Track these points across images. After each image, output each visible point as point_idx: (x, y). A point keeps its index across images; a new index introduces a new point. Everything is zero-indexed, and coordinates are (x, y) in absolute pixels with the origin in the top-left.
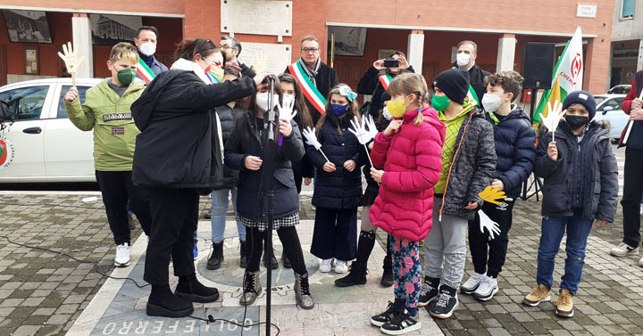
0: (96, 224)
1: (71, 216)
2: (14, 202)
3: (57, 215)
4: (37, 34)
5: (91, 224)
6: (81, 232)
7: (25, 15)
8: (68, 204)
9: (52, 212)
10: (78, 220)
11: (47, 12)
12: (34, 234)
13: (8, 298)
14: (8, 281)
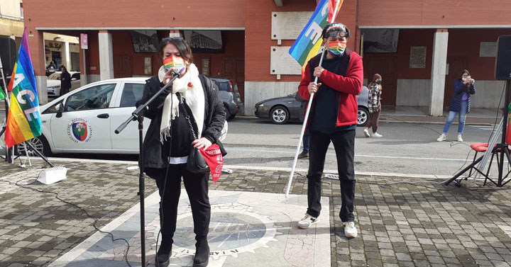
0: (123, 187)
1: (111, 180)
2: (83, 167)
3: (102, 179)
4: (152, 46)
5: (119, 187)
6: (108, 193)
7: (144, 33)
8: (116, 171)
9: (100, 176)
10: (113, 182)
11: (158, 31)
12: (76, 193)
13: (23, 240)
14: (33, 227)
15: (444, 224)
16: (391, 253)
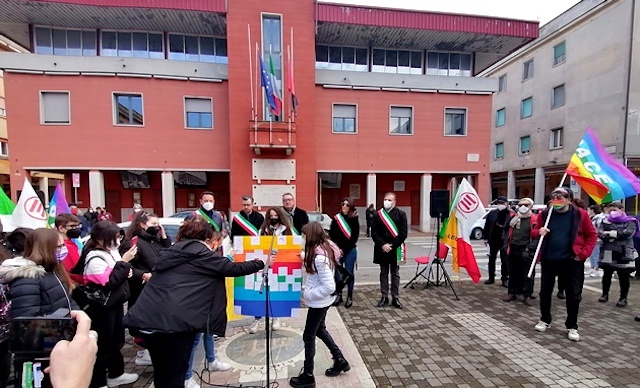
4: (141, 183)
7: (134, 173)
11: (147, 172)
15: (417, 318)
16: (396, 345)
